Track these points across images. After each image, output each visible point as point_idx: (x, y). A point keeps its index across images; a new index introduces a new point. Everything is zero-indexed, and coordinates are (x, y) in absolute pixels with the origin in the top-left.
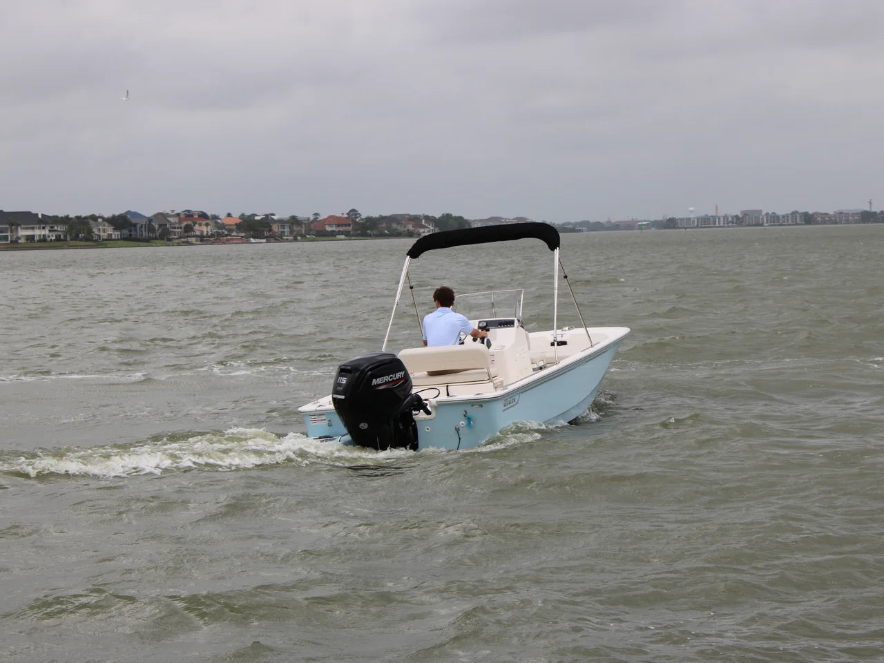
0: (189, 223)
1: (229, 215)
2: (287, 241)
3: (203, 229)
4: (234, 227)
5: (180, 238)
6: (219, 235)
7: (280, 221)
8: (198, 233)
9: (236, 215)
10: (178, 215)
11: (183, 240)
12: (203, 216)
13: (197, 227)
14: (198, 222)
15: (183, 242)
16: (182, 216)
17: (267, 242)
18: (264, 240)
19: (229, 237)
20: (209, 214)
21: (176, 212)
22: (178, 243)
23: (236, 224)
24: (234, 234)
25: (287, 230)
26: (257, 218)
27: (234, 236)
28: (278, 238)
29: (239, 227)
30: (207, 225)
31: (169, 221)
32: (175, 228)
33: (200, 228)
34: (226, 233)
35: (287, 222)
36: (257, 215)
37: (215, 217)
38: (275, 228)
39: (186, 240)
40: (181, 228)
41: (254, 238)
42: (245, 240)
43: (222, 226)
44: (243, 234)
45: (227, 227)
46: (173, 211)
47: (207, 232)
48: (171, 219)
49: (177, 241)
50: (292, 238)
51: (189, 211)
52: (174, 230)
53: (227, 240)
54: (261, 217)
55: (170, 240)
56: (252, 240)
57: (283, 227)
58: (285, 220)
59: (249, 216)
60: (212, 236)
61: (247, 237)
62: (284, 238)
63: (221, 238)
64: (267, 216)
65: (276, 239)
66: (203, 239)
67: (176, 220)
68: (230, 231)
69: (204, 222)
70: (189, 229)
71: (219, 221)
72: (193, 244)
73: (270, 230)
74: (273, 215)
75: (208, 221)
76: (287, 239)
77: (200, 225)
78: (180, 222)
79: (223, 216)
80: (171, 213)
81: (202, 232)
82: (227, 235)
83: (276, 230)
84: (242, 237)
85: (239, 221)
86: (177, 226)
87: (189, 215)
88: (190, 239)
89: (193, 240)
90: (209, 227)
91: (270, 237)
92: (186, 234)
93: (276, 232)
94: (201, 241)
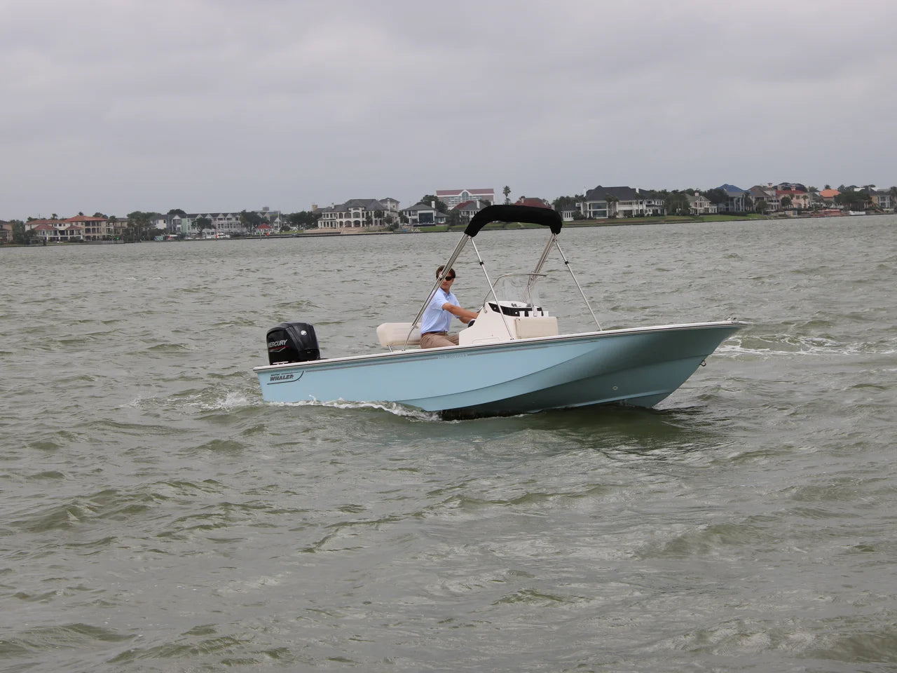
0: (787, 196)
1: (827, 187)
2: (888, 213)
3: (802, 202)
4: (833, 200)
5: (777, 211)
6: (818, 208)
7: (881, 193)
8: (795, 206)
9: (835, 187)
10: (775, 188)
11: (780, 213)
12: (801, 188)
13: (794, 200)
14: (796, 195)
15: (780, 216)
16: (780, 189)
17: (867, 214)
18: (864, 213)
19: (827, 210)
20: (807, 187)
21: (773, 185)
22: (775, 217)
23: (835, 196)
24: (832, 206)
25: (887, 202)
26: (856, 190)
27: (832, 209)
28: (878, 210)
29: (838, 199)
30: (805, 198)
31: (766, 194)
32: (772, 201)
33: (798, 201)
34: (824, 205)
35: (888, 193)
36: (856, 187)
37: (813, 190)
38: (875, 200)
39: (783, 213)
40: (778, 201)
41: (853, 210)
42: (844, 213)
43: (821, 199)
44: (842, 207)
45: (825, 200)
46: (770, 184)
47: (805, 204)
48: (768, 193)
49: (775, 214)
50: (893, 209)
51: (786, 184)
52: (772, 203)
53: (826, 213)
54: (860, 189)
55: (767, 213)
56: (852, 213)
57: (883, 199)
58: (885, 191)
59: (848, 188)
60: (810, 208)
61: (845, 209)
62: (885, 210)
63: (820, 211)
64: (866, 187)
65: (876, 212)
66: (801, 212)
67: (774, 193)
68: (829, 203)
69: (802, 195)
70: (786, 202)
71: (817, 194)
72: (791, 218)
73: (870, 202)
74: (874, 186)
75: (807, 194)
76: (888, 211)
77: (798, 198)
78: (777, 195)
79: (821, 188)
80: (768, 186)
81: (800, 205)
82: (825, 208)
83: (876, 202)
84: (841, 210)
85: (837, 193)
86: (774, 199)
87: (786, 187)
88: (787, 213)
89: (790, 213)
90: (807, 200)
91: (871, 209)
92: (784, 207)
93: (875, 204)
94: (799, 214)
